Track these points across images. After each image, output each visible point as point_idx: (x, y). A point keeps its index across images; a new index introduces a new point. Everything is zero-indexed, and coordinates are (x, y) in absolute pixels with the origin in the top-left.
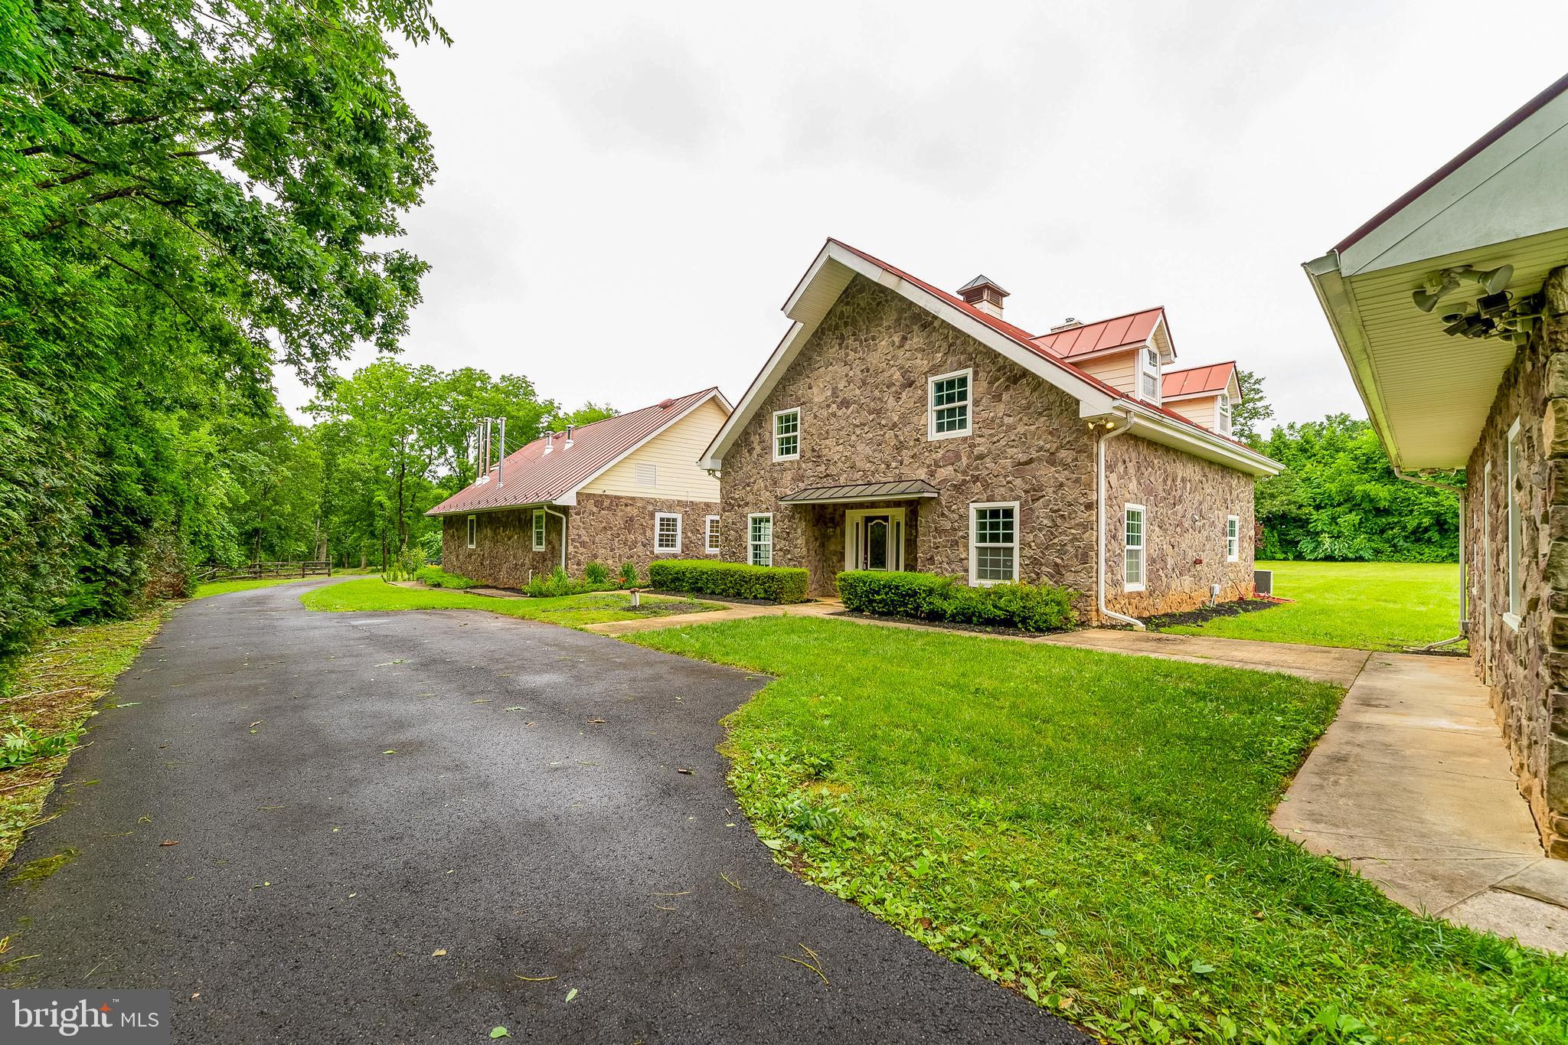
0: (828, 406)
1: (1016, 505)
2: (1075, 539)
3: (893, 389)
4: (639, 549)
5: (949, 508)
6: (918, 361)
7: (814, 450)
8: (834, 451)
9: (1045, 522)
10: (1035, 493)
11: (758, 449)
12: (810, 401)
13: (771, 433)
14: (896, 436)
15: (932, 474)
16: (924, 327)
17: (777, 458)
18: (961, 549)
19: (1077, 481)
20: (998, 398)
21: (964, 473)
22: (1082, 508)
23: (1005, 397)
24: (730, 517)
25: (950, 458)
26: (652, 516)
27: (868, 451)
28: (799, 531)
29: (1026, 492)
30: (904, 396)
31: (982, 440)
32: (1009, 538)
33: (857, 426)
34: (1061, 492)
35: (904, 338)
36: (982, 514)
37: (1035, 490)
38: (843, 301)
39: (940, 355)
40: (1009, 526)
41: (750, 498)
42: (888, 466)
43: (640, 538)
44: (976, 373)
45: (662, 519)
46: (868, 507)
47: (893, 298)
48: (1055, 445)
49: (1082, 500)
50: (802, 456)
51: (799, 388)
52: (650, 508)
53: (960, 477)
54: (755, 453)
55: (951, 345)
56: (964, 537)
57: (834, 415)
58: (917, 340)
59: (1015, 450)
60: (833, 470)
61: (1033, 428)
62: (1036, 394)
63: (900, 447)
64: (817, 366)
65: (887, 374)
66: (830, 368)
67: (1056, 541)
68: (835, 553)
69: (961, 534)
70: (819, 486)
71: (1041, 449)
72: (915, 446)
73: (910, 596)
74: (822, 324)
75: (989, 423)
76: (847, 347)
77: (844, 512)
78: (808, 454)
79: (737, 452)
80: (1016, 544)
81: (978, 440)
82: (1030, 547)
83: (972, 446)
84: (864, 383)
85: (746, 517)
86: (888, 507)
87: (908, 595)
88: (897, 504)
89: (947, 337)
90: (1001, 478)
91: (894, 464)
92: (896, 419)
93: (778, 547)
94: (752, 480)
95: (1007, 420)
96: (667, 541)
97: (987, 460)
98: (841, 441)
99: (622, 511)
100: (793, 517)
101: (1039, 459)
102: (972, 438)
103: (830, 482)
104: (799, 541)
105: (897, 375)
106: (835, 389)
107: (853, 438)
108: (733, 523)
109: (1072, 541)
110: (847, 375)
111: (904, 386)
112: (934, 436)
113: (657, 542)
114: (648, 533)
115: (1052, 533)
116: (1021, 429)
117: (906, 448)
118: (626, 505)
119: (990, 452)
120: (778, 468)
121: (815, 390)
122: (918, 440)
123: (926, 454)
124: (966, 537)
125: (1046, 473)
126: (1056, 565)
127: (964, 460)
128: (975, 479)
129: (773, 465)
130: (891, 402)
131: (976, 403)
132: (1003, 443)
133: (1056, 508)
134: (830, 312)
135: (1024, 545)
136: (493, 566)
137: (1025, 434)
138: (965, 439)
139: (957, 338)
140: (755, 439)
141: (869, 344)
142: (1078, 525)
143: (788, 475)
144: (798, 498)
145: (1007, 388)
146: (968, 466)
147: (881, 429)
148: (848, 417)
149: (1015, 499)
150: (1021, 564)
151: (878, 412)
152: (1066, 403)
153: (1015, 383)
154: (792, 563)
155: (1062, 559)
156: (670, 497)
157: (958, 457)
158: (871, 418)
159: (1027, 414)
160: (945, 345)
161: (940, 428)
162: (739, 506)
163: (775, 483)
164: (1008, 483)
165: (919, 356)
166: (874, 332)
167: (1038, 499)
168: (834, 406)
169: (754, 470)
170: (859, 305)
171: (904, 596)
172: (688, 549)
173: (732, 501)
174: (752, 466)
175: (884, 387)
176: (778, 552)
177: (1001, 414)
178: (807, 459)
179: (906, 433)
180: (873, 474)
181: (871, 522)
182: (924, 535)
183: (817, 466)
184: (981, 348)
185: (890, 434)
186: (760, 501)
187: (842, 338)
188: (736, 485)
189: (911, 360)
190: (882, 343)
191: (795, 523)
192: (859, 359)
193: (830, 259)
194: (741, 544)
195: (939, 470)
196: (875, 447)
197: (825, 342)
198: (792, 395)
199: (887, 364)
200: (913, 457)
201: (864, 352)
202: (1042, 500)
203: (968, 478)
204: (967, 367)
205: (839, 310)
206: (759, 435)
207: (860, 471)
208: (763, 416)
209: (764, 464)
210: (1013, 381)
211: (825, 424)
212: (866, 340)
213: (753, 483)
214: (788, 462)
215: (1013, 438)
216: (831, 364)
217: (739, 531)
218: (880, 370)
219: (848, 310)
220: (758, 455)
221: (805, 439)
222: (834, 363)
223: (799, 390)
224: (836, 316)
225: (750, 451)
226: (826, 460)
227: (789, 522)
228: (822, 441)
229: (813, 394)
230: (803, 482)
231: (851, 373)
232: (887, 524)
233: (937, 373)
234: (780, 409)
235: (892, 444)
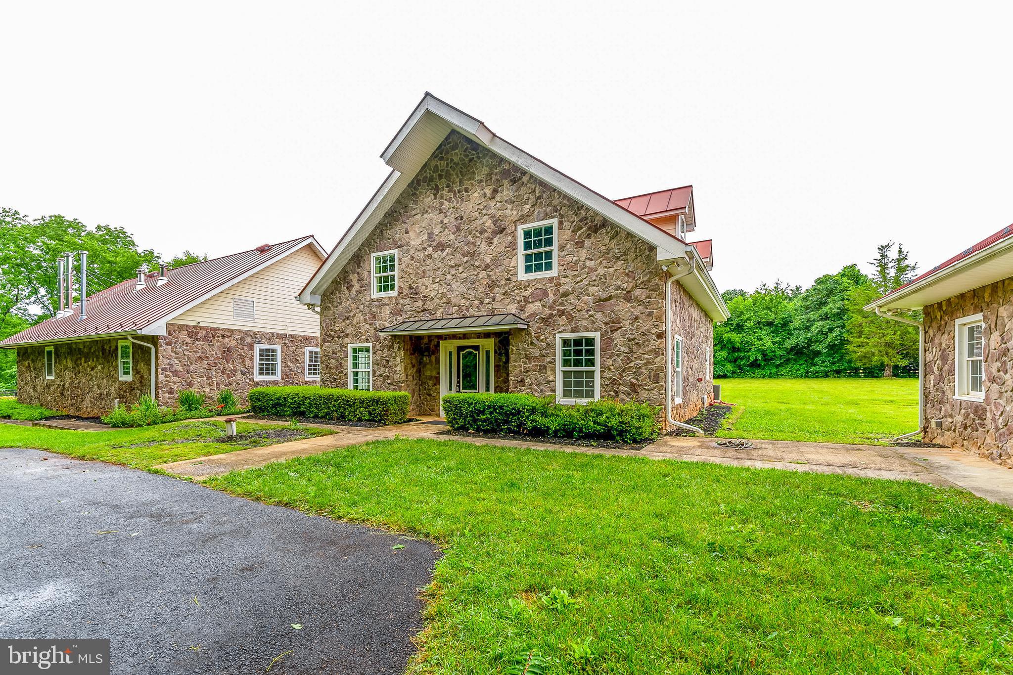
0: (425, 249)
1: (597, 335)
2: (648, 363)
3: (486, 235)
4: (239, 377)
5: (538, 338)
6: (508, 212)
7: (411, 288)
8: (429, 288)
9: (623, 349)
10: (614, 325)
11: (357, 287)
12: (407, 244)
13: (369, 272)
14: (489, 276)
15: (522, 309)
16: (514, 182)
17: (375, 294)
18: (549, 373)
19: (650, 314)
20: (580, 244)
21: (551, 307)
22: (654, 337)
23: (587, 243)
24: (330, 347)
25: (538, 295)
26: (251, 347)
27: (463, 289)
28: (398, 359)
29: (606, 324)
30: (495, 241)
31: (567, 280)
32: (591, 363)
33: (452, 267)
34: (636, 324)
35: (495, 191)
36: (566, 342)
37: (613, 322)
38: (437, 156)
39: (528, 207)
40: (591, 352)
41: (350, 330)
42: (481, 302)
43: (240, 367)
44: (560, 223)
45: (261, 350)
46: (460, 338)
47: (484, 156)
48: (631, 285)
49: (654, 330)
50: (400, 293)
51: (397, 233)
52: (249, 340)
53: (548, 311)
54: (354, 291)
55: (539, 198)
56: (550, 363)
57: (430, 257)
58: (507, 192)
59: (596, 289)
60: (429, 305)
61: (611, 270)
62: (614, 242)
63: (492, 285)
64: (413, 213)
65: (479, 222)
66: (426, 215)
67: (632, 364)
68: (431, 378)
69: (548, 359)
70: (417, 319)
71: (618, 288)
72: (506, 285)
73: (514, 415)
74: (417, 175)
75: (573, 266)
76: (442, 197)
77: (438, 343)
78: (406, 291)
79: (337, 289)
80: (597, 368)
81: (563, 280)
82: (610, 369)
83: (558, 285)
84: (458, 229)
85: (346, 347)
86: (479, 337)
87: (512, 414)
88: (487, 335)
89: (534, 191)
90: (584, 312)
91: (487, 301)
92: (488, 261)
93: (378, 373)
94: (351, 314)
95: (588, 263)
96: (267, 368)
97: (572, 297)
98: (437, 280)
99: (219, 341)
100: (392, 347)
101: (617, 297)
102: (558, 278)
103: (427, 316)
104: (398, 368)
105: (489, 223)
106: (430, 235)
107: (449, 277)
108: (333, 353)
109: (646, 364)
110: (442, 222)
111: (495, 233)
112: (523, 276)
113: (256, 371)
114: (248, 362)
115: (629, 358)
116: (601, 271)
117: (498, 287)
118: (223, 337)
119: (574, 290)
120: (377, 303)
121: (411, 234)
122: (509, 279)
123: (516, 292)
124: (553, 362)
125: (624, 309)
126: (633, 384)
127: (551, 297)
128: (562, 313)
129: (372, 300)
130: (484, 247)
131: (562, 248)
132: (585, 282)
133: (632, 337)
134: (425, 166)
135: (604, 368)
136: (74, 397)
137: (605, 276)
138: (551, 279)
139: (544, 192)
140: (354, 278)
141: (463, 194)
142: (651, 351)
143: (387, 310)
144: (399, 329)
145: (589, 236)
146: (554, 302)
147: (475, 270)
148: (443, 259)
149: (596, 330)
150: (601, 385)
151: (472, 255)
152: (640, 250)
153: (596, 232)
154: (392, 387)
155: (637, 379)
156: (269, 330)
157: (545, 294)
158: (465, 260)
159: (606, 259)
160: (533, 198)
161: (528, 269)
162: (339, 337)
163: (374, 317)
164: (590, 316)
165: (509, 207)
166: (467, 184)
167: (616, 330)
168: (430, 249)
169: (353, 305)
170: (452, 160)
171: (507, 415)
172: (288, 376)
173: (331, 333)
174: (351, 302)
175: (476, 233)
176: (378, 378)
177: (583, 258)
178: (405, 296)
179: (497, 273)
180: (468, 309)
181: (463, 351)
182: (515, 361)
183: (415, 302)
184: (565, 202)
185: (483, 274)
186: (360, 332)
187: (437, 189)
188: (335, 319)
189: (501, 210)
190: (474, 195)
191: (394, 352)
192: (453, 208)
193: (428, 112)
194: (342, 371)
195: (528, 305)
196: (469, 285)
197: (420, 192)
198: (389, 239)
199: (479, 213)
200: (504, 294)
201: (457, 202)
202: (620, 330)
203: (554, 313)
204: (552, 217)
205: (433, 164)
206: (358, 273)
207: (455, 306)
208: (362, 257)
209: (363, 300)
210: (595, 229)
211: (422, 265)
212: (459, 192)
213: (352, 317)
214: (385, 298)
215: (594, 279)
216: (427, 212)
217: (339, 359)
218: (473, 219)
219: (442, 165)
220: (356, 292)
221: (402, 277)
222: (430, 211)
223: (396, 234)
224: (430, 170)
225: (349, 289)
226: (423, 296)
227: (388, 350)
228: (420, 280)
229: (409, 238)
230: (401, 316)
231: (446, 221)
232: (477, 352)
233: (523, 223)
234: (377, 251)
235: (485, 283)
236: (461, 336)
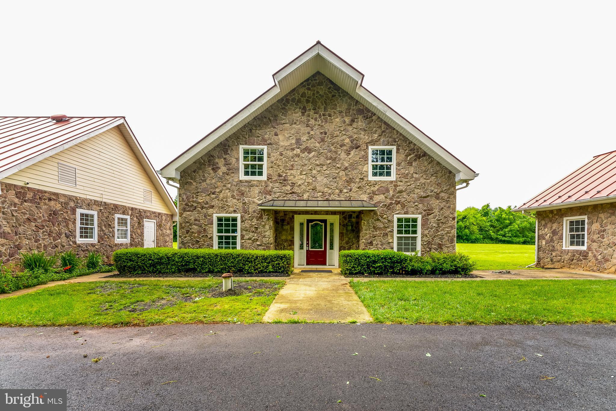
0: (293, 149)
1: (419, 217)
2: (448, 233)
3: (345, 148)
4: (64, 239)
5: (382, 217)
6: (362, 136)
7: (280, 176)
8: (297, 178)
9: (434, 225)
10: (428, 212)
11: (223, 169)
12: (276, 144)
13: (238, 159)
14: (346, 175)
15: (371, 198)
16: (366, 118)
17: (242, 177)
18: (389, 238)
19: (449, 207)
20: (410, 164)
21: (391, 199)
22: (451, 219)
23: (414, 164)
24: (192, 216)
25: (382, 191)
26: (74, 211)
27: (325, 181)
28: (267, 227)
29: (425, 211)
30: (352, 153)
31: (401, 184)
32: (415, 232)
33: (318, 165)
34: (441, 212)
35: (353, 121)
36: (399, 220)
37: (429, 210)
38: (304, 86)
39: (376, 135)
40: (415, 226)
41: (215, 202)
42: (341, 191)
43: (64, 230)
44: (398, 150)
45: (82, 215)
46: (312, 214)
47: (344, 96)
48: (439, 190)
49: (451, 216)
50: (269, 179)
51: (268, 133)
52: (72, 204)
53: (389, 201)
54: (220, 173)
55: (383, 132)
56: (390, 232)
57: (298, 156)
58: (361, 123)
59: (419, 191)
60: (296, 189)
61: (428, 181)
62: (430, 166)
63: (350, 181)
64: (283, 122)
65: (339, 139)
66: (294, 126)
67: (439, 233)
68: (286, 241)
69: (389, 230)
70: (285, 198)
71: (432, 191)
72: (360, 182)
74: (287, 95)
75: (406, 176)
76: (309, 116)
77: (293, 216)
78: (275, 178)
79: (200, 169)
80: (419, 235)
81: (399, 183)
82: (427, 236)
83: (396, 186)
84: (323, 140)
85: (211, 216)
86: (327, 214)
88: (334, 213)
89: (380, 127)
90: (412, 203)
91: (345, 191)
92: (347, 165)
93: (247, 237)
94: (217, 190)
95: (415, 175)
96: (86, 233)
97: (404, 193)
98: (304, 173)
99: (45, 204)
100: (261, 217)
101: (431, 196)
102: (396, 181)
103: (295, 197)
104: (267, 233)
105: (347, 141)
106: (298, 140)
107: (314, 172)
108: (196, 220)
109: (446, 234)
110: (309, 133)
111: (351, 148)
112: (371, 178)
113: (78, 234)
114: (71, 226)
115: (437, 230)
116: (422, 181)
117: (355, 183)
118: (50, 200)
119: (406, 190)
120: (247, 184)
121: (281, 137)
122: (362, 179)
123: (368, 187)
124: (392, 231)
125: (434, 203)
126: (439, 244)
127: (391, 193)
128: (398, 203)
129: (241, 181)
130: (343, 155)
131: (398, 164)
132: (413, 186)
133: (439, 219)
134: (294, 90)
135: (423, 235)
137: (424, 184)
138: (391, 182)
139: (387, 129)
140: (221, 162)
141: (327, 117)
142: (449, 227)
143: (256, 190)
144: (266, 204)
145: (415, 160)
146: (393, 196)
147: (336, 169)
148: (310, 159)
149: (419, 214)
150: (422, 244)
151: (334, 159)
152: (444, 172)
153: (419, 158)
154: (260, 247)
155: (442, 242)
156: (88, 197)
157: (387, 190)
158: (328, 162)
159: (425, 174)
160: (379, 131)
161: (375, 174)
162: (202, 208)
163: (243, 194)
164: (415, 206)
165: (363, 133)
166: (329, 111)
167: (430, 214)
168: (298, 150)
169: (219, 184)
170: (318, 92)
172: (102, 239)
173: (194, 204)
174: (217, 180)
175: (338, 145)
176: (247, 241)
177: (412, 172)
178: (274, 181)
179: (354, 174)
180: (330, 195)
181: (312, 223)
182: (366, 230)
183: (284, 186)
184: (401, 137)
185: (342, 173)
186: (227, 205)
187: (304, 108)
188: (198, 193)
189: (357, 134)
190: (336, 120)
191: (263, 221)
192: (319, 125)
193: (318, 55)
194: (207, 236)
195: (375, 196)
196: (331, 179)
197: (289, 108)
198: (258, 137)
199: (340, 133)
200: (358, 188)
201: (322, 122)
202: (432, 215)
203: (393, 202)
204: (392, 145)
205: (302, 90)
206: (225, 159)
207: (320, 192)
208: (229, 146)
209: (230, 180)
210: (418, 157)
211: (290, 161)
212: (324, 115)
213: (218, 192)
214: (254, 181)
215: (418, 184)
216: (295, 123)
217: (203, 225)
218: (335, 135)
219: (309, 93)
220: (223, 173)
221: (272, 167)
222: (298, 123)
223: (266, 134)
224: (299, 94)
225: (215, 169)
226: (291, 183)
227: (257, 220)
228: (288, 171)
229: (279, 139)
230: (271, 195)
231: (312, 133)
232: (323, 224)
233: (374, 145)
234: (246, 144)
235: (344, 179)
236: (313, 213)
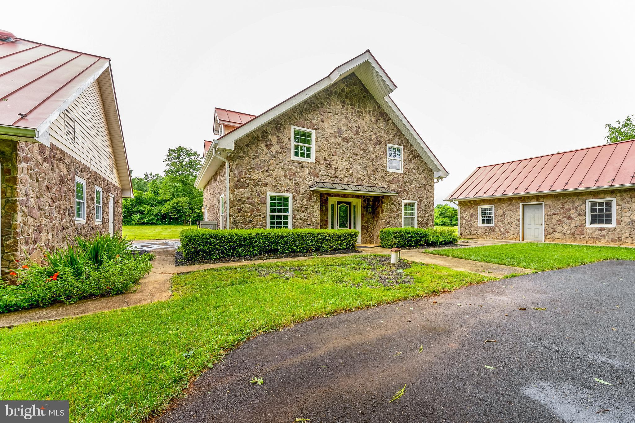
0: (335, 137)
1: (416, 203)
3: (372, 142)
4: (68, 218)
5: (395, 201)
7: (326, 160)
8: (339, 162)
9: (424, 209)
11: (276, 147)
12: (323, 130)
13: (290, 139)
14: (374, 165)
15: (389, 186)
16: (385, 120)
17: (293, 157)
18: (400, 218)
20: (411, 161)
21: (401, 187)
23: (413, 162)
24: (245, 193)
25: (395, 180)
27: (359, 168)
28: (316, 207)
29: (419, 198)
30: (377, 147)
32: (413, 214)
34: (427, 199)
35: (377, 121)
36: (405, 204)
37: (421, 198)
38: (344, 83)
39: (392, 136)
40: (413, 209)
41: (268, 180)
42: (370, 178)
44: (404, 149)
48: (426, 183)
50: (317, 161)
51: (315, 118)
52: (73, 169)
53: (399, 189)
54: (273, 150)
56: (400, 213)
57: (339, 143)
58: (382, 124)
59: (416, 182)
60: (338, 174)
61: (421, 175)
62: (421, 164)
63: (375, 171)
64: (328, 110)
65: (368, 134)
66: (336, 116)
70: (330, 181)
71: (423, 183)
72: (382, 172)
75: (409, 170)
76: (347, 110)
78: (322, 161)
79: (253, 143)
80: (416, 216)
81: (405, 176)
83: (403, 178)
84: (357, 133)
85: (264, 194)
89: (394, 130)
90: (412, 192)
91: (372, 178)
92: (374, 157)
93: (298, 217)
95: (413, 170)
97: (408, 184)
98: (344, 160)
100: (310, 198)
101: (422, 187)
102: (403, 174)
103: (337, 181)
104: (315, 213)
105: (374, 137)
106: (339, 129)
107: (351, 160)
108: (248, 198)
109: (430, 215)
110: (347, 125)
111: (376, 143)
112: (388, 170)
113: (76, 211)
114: (72, 199)
115: (425, 213)
116: (418, 175)
117: (378, 172)
119: (409, 181)
120: (298, 164)
121: (326, 124)
122: (384, 170)
124: (401, 213)
125: (424, 192)
126: (427, 223)
127: (401, 182)
128: (404, 191)
129: (293, 161)
130: (371, 149)
131: (405, 161)
132: (412, 179)
133: (426, 204)
134: (336, 84)
135: (419, 217)
138: (400, 174)
139: (398, 132)
140: (274, 139)
141: (360, 114)
143: (306, 171)
145: (413, 159)
146: (402, 185)
147: (366, 160)
148: (348, 148)
149: (416, 200)
150: (417, 223)
151: (365, 151)
154: (310, 227)
156: (82, 160)
157: (398, 181)
158: (361, 152)
159: (419, 170)
160: (393, 133)
161: (390, 167)
162: (255, 185)
163: (294, 174)
164: (414, 194)
165: (383, 132)
166: (362, 109)
168: (340, 139)
169: (272, 161)
170: (354, 91)
173: (247, 181)
174: (270, 158)
175: (367, 139)
176: (298, 220)
177: (412, 168)
178: (321, 164)
179: (378, 164)
180: (362, 180)
181: (340, 204)
182: (386, 212)
183: (329, 170)
184: (406, 140)
185: (370, 163)
186: (280, 184)
187: (344, 102)
188: (251, 169)
189: (380, 132)
190: (366, 117)
191: (312, 202)
192: (354, 119)
193: (367, 62)
194: (260, 215)
195: (391, 184)
196: (363, 167)
197: (333, 99)
198: (308, 120)
199: (369, 129)
200: (381, 177)
201: (357, 117)
202: (423, 201)
203: (402, 190)
204: (401, 145)
205: (342, 86)
206: (278, 137)
207: (355, 178)
208: (282, 125)
209: (283, 159)
210: (415, 157)
211: (334, 147)
212: (358, 112)
213: (271, 170)
214: (304, 162)
215: (415, 178)
216: (337, 114)
217: (256, 204)
218: (365, 131)
219: (347, 90)
220: (277, 151)
221: (319, 151)
222: (339, 114)
223: (314, 119)
224: (340, 89)
225: (269, 146)
226: (335, 168)
227: (307, 201)
228: (332, 156)
229: (324, 126)
230: (318, 177)
231: (349, 125)
233: (390, 143)
234: (297, 125)
235: (372, 168)
